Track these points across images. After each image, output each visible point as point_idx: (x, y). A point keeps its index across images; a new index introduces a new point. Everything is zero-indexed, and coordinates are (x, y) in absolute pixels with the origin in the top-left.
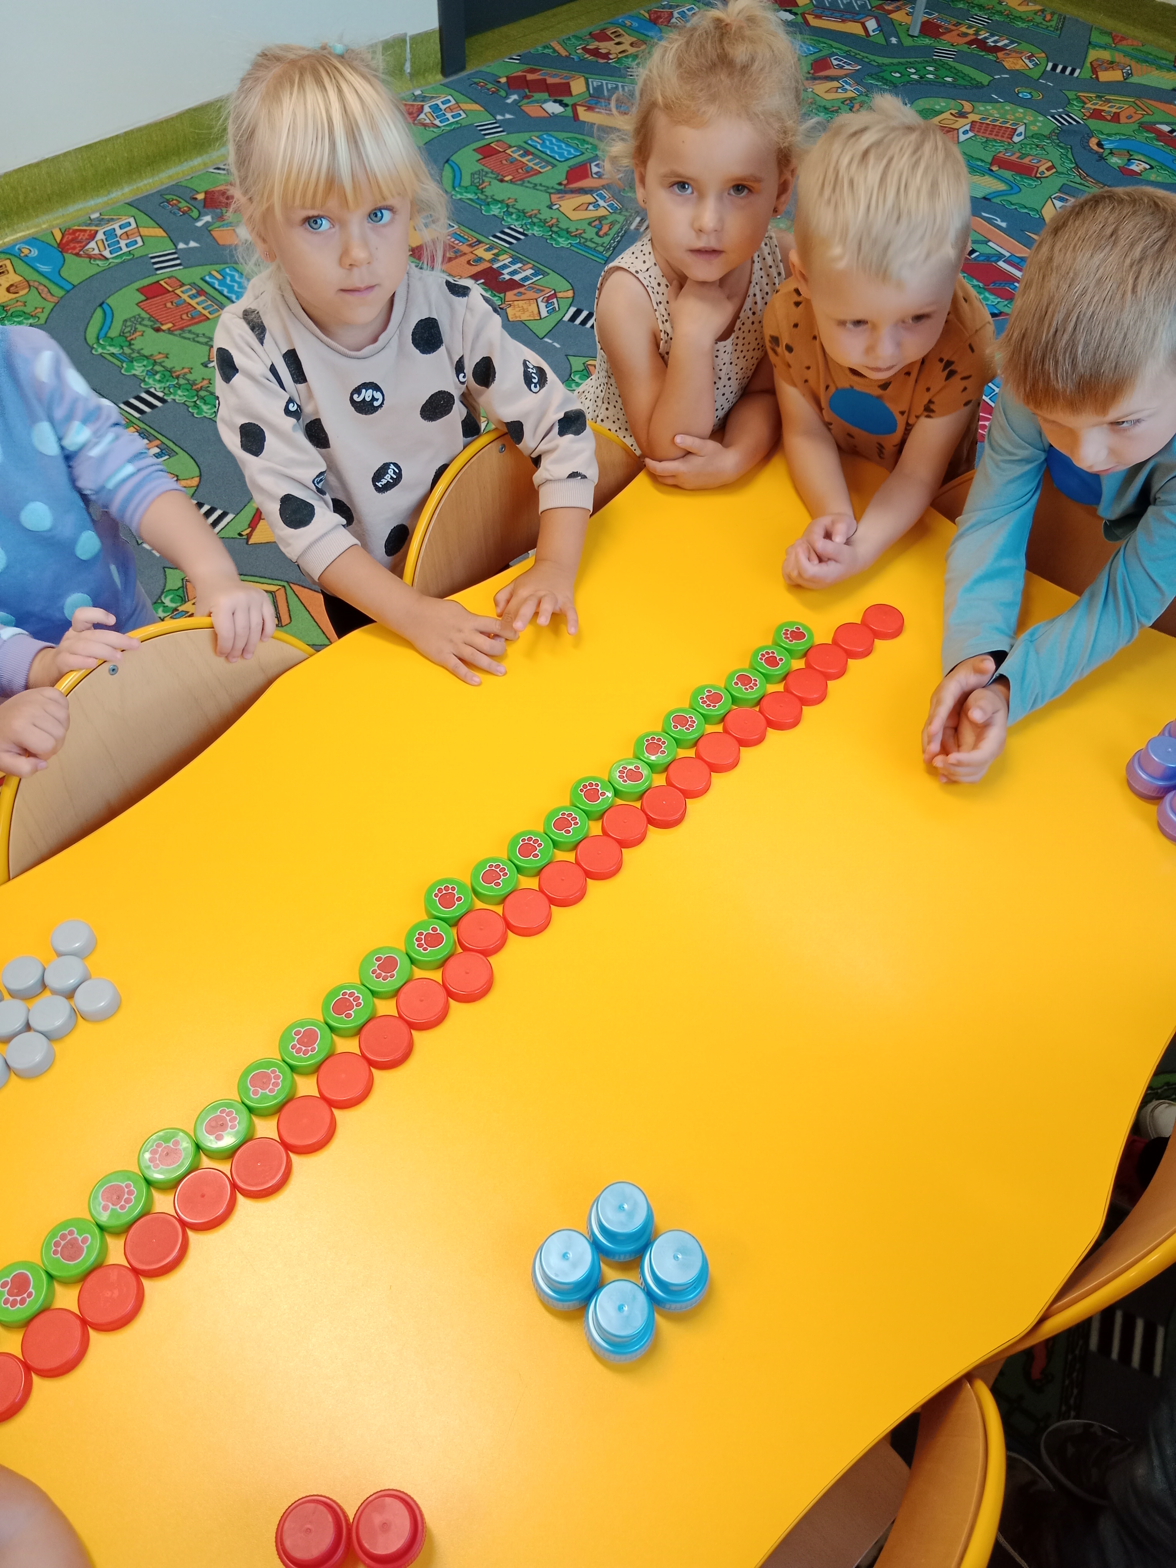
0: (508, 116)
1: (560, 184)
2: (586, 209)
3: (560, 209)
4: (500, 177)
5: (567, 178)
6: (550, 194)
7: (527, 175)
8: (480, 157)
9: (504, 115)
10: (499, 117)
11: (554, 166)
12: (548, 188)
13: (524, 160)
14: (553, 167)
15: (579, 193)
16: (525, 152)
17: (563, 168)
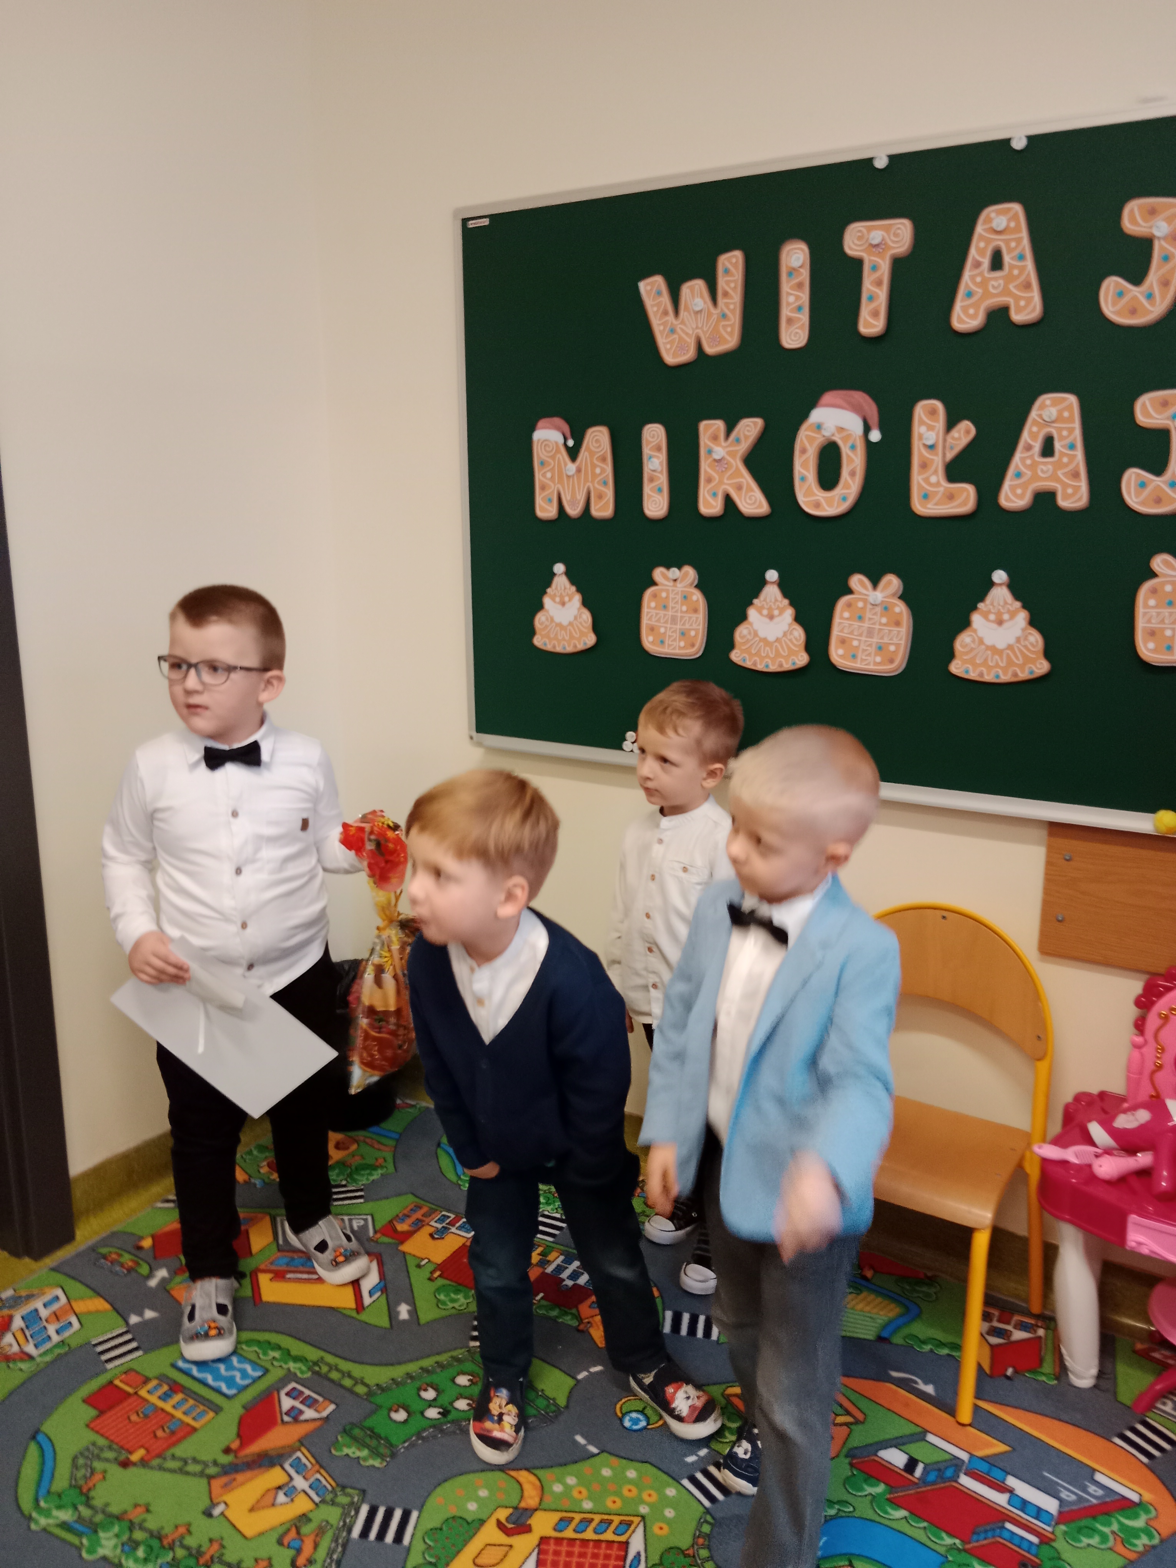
0: (149, 1314)
1: (227, 1451)
2: (273, 1505)
3: (227, 1513)
4: (122, 1458)
5: (239, 1435)
6: (210, 1478)
7: (174, 1439)
8: (93, 1412)
9: (141, 1314)
10: (134, 1319)
11: (217, 1409)
12: (205, 1464)
13: (168, 1407)
14: (216, 1413)
15: (260, 1466)
16: (171, 1389)
17: (234, 1411)
